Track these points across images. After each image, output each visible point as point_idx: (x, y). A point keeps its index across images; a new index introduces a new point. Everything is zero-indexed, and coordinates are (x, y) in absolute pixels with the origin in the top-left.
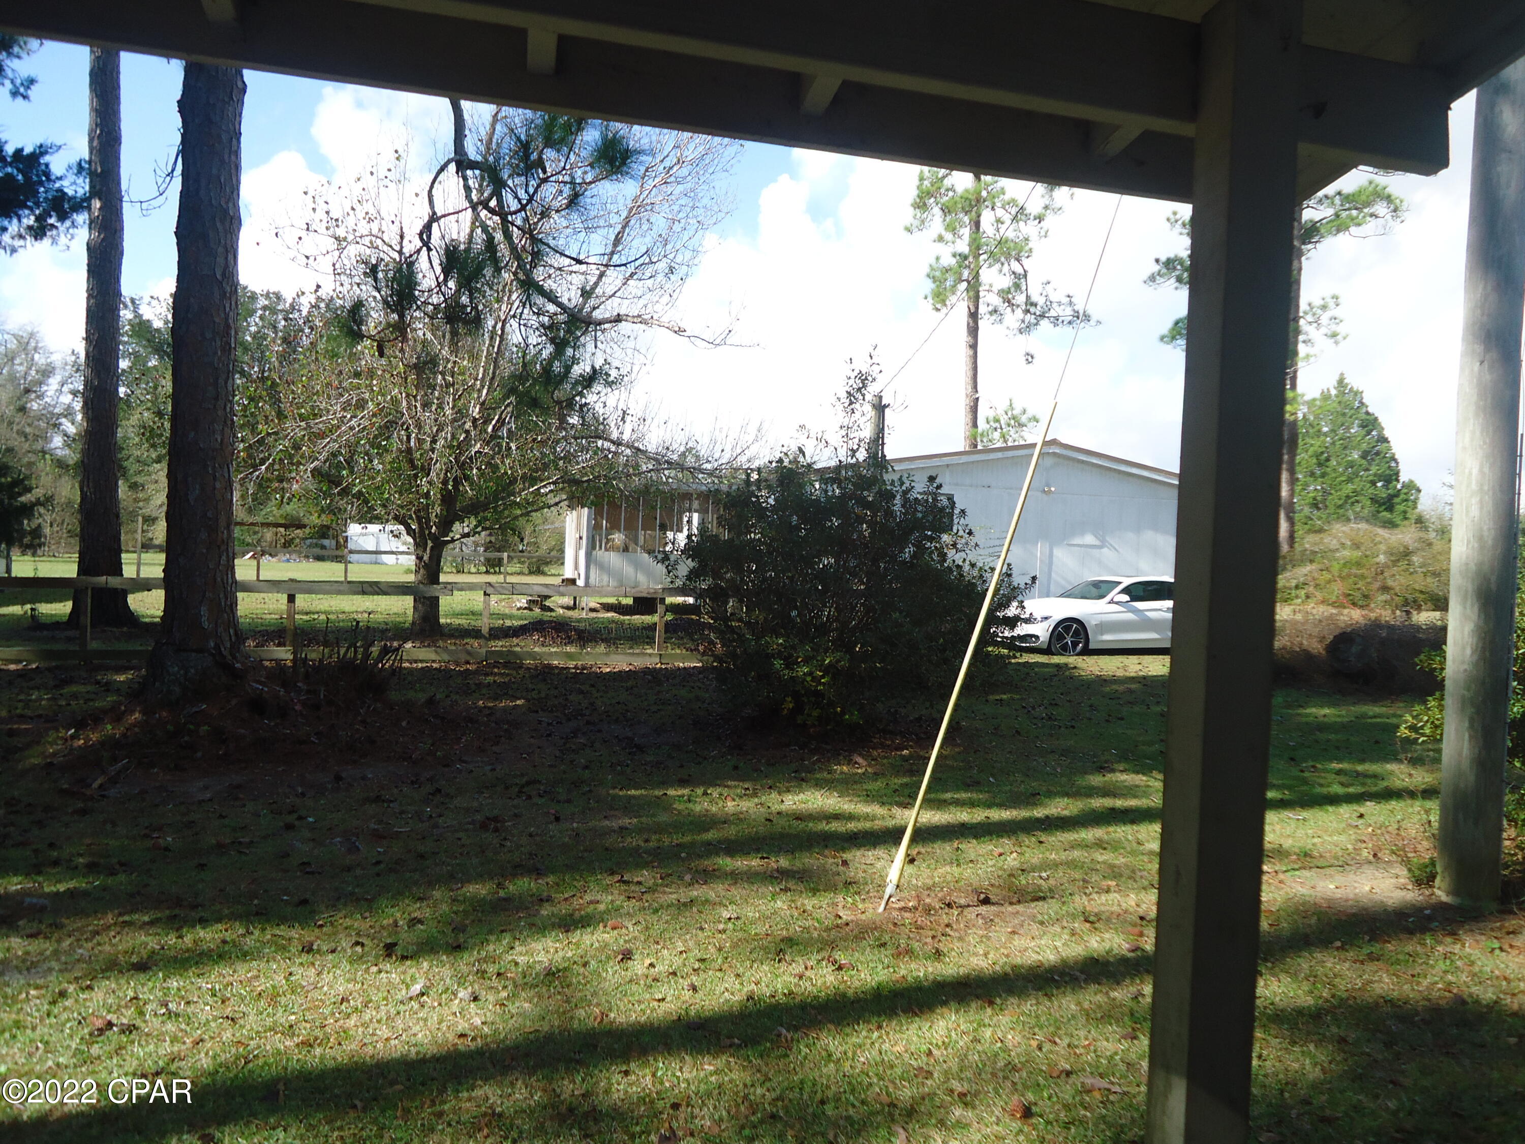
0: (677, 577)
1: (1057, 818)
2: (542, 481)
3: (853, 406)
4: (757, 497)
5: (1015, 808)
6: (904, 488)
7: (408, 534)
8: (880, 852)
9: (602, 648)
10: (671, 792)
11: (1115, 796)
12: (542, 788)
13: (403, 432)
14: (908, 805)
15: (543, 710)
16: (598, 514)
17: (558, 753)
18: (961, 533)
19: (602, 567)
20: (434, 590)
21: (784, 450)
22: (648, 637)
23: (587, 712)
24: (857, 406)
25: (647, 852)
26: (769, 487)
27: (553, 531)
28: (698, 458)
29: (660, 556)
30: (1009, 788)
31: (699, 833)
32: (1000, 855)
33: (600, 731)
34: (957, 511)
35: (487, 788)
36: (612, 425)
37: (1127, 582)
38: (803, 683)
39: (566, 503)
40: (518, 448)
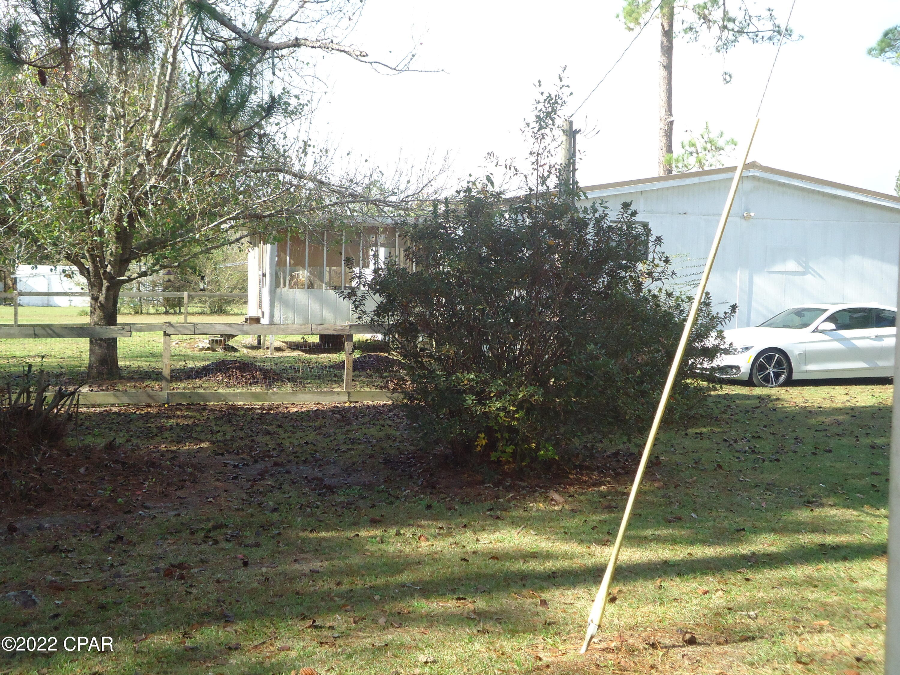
0: (364, 313)
1: (764, 554)
2: (222, 216)
3: (543, 131)
4: (445, 228)
5: (719, 544)
6: (597, 215)
7: (82, 273)
8: (580, 591)
9: (288, 388)
10: (363, 533)
11: (825, 532)
12: (229, 532)
13: (72, 167)
14: (606, 543)
15: (229, 453)
16: (282, 249)
17: (245, 496)
18: (657, 261)
19: (286, 304)
20: (110, 332)
21: (472, 179)
22: (335, 376)
23: (275, 453)
24: (547, 131)
25: (340, 596)
26: (457, 218)
27: (235, 268)
28: (382, 191)
29: (346, 292)
30: (711, 524)
31: (393, 575)
32: (705, 593)
33: (288, 472)
34: (652, 239)
35: (171, 534)
36: (294, 157)
37: (832, 309)
38: (496, 418)
39: (247, 239)
40: (195, 182)
